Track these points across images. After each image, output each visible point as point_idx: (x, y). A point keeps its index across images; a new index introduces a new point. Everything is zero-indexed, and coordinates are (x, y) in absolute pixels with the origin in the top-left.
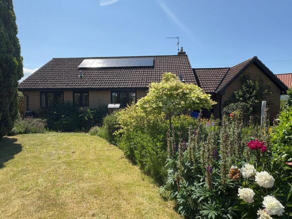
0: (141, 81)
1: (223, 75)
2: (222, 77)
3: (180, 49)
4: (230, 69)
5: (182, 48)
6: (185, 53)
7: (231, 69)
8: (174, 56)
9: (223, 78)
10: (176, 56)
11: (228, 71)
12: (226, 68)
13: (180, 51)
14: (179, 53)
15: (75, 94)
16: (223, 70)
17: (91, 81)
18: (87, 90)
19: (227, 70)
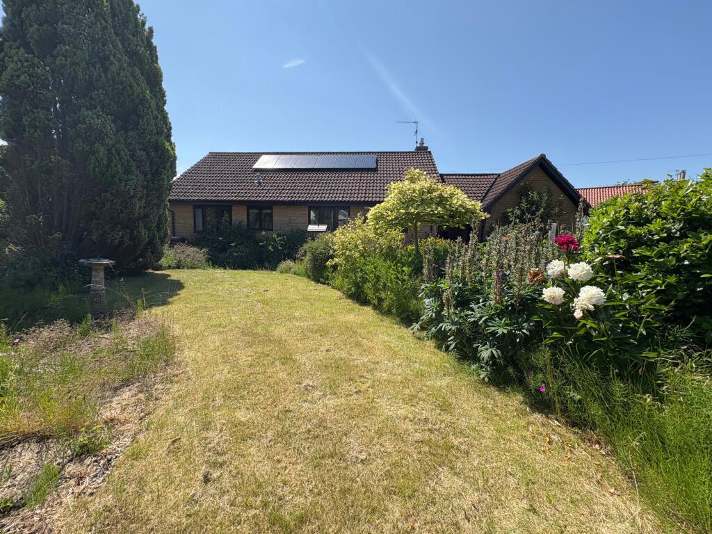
0: (357, 191)
1: (488, 185)
2: (487, 189)
3: (419, 141)
4: (499, 175)
5: (422, 139)
6: (427, 148)
7: (501, 176)
8: (409, 152)
9: (489, 190)
10: (412, 152)
11: (496, 179)
12: (493, 175)
13: (418, 145)
14: (418, 148)
15: (251, 211)
16: (489, 177)
17: (276, 190)
18: (270, 205)
19: (495, 176)
